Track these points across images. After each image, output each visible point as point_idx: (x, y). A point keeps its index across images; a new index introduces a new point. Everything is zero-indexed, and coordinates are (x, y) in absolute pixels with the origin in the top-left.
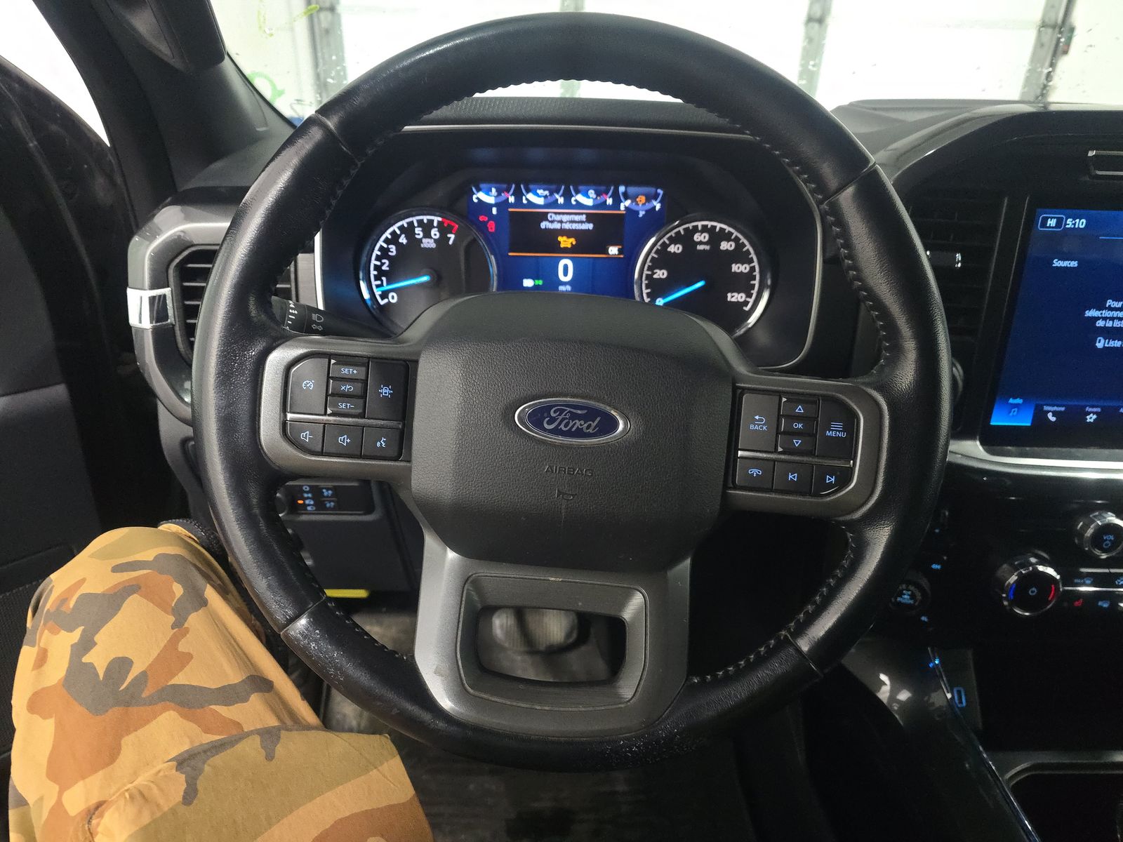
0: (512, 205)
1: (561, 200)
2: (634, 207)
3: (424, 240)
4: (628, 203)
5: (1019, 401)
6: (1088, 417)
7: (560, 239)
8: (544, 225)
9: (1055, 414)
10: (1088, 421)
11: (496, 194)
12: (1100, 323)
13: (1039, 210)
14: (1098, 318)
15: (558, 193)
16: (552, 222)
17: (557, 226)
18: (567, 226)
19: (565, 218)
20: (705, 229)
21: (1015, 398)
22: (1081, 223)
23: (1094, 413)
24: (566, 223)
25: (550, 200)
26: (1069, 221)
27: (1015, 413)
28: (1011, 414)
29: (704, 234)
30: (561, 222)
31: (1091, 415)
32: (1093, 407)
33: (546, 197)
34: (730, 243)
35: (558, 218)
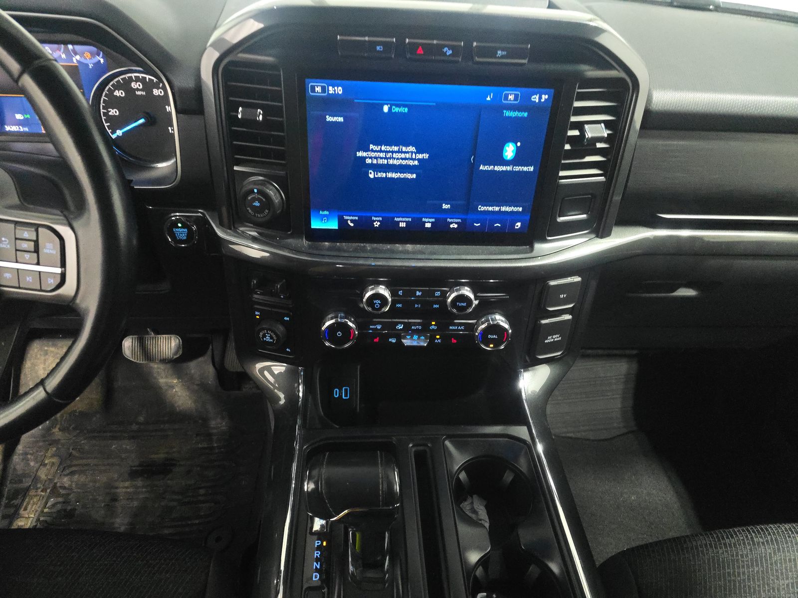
2: (84, 61)
4: (78, 57)
5: (326, 213)
6: (375, 223)
9: (352, 221)
10: (375, 226)
12: (369, 161)
13: (307, 80)
14: (366, 158)
20: (137, 79)
21: (323, 211)
22: (340, 90)
23: (378, 221)
26: (330, 88)
27: (326, 221)
28: (323, 221)
29: (138, 83)
31: (376, 222)
32: (376, 217)
34: (160, 90)
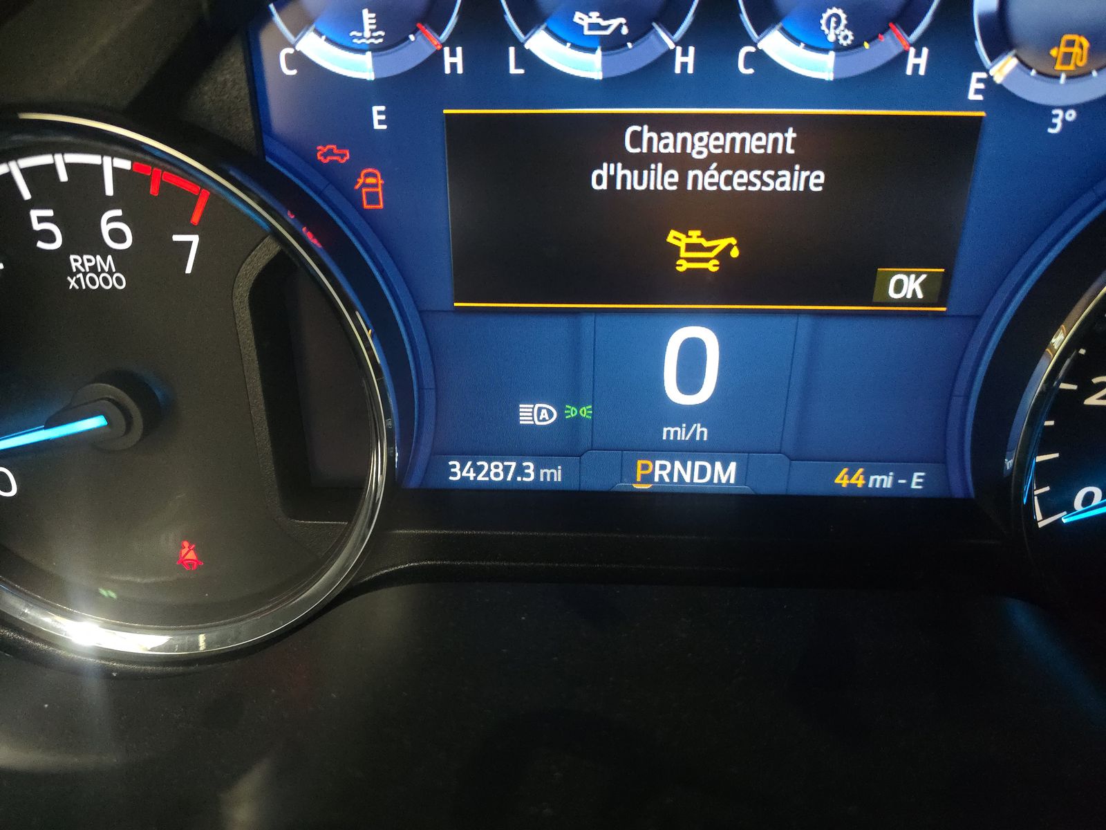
0: (454, 88)
1: (685, 61)
2: (1033, 90)
3: (75, 261)
4: (1003, 69)
7: (674, 237)
8: (601, 177)
11: (379, 37)
15: (671, 30)
16: (640, 163)
17: (662, 180)
18: (708, 180)
19: (701, 144)
24: (704, 165)
25: (637, 56)
30: (682, 162)
33: (612, 44)
35: (668, 143)
